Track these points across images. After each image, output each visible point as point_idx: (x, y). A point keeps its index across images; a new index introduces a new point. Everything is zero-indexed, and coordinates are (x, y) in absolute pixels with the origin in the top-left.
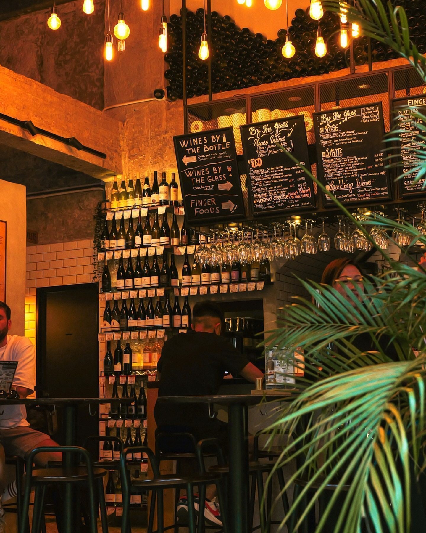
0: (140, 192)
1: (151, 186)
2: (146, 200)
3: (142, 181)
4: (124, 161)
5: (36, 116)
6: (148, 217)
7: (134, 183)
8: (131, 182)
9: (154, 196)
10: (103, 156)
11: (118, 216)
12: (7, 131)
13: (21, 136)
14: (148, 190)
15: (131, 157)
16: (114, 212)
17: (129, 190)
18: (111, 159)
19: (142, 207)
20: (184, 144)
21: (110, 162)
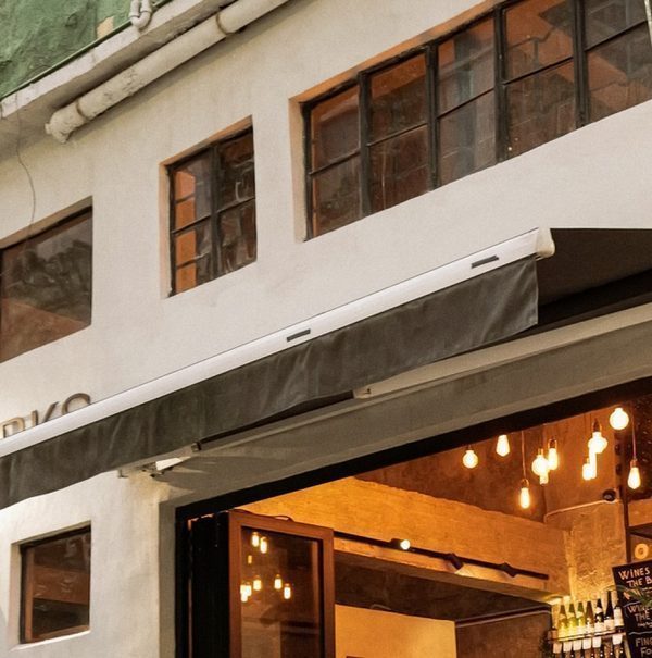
0: (592, 617)
1: (605, 609)
2: (599, 627)
3: (594, 604)
4: (573, 579)
5: (461, 543)
6: (602, 648)
7: (585, 606)
8: (581, 604)
9: (608, 622)
10: (545, 577)
11: (567, 648)
12: (428, 567)
13: (444, 570)
14: (601, 614)
15: (581, 573)
16: (562, 643)
17: (579, 614)
18: (555, 578)
19: (594, 635)
20: (624, 575)
21: (554, 583)
